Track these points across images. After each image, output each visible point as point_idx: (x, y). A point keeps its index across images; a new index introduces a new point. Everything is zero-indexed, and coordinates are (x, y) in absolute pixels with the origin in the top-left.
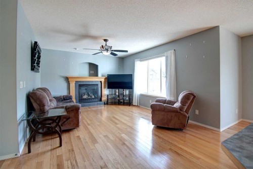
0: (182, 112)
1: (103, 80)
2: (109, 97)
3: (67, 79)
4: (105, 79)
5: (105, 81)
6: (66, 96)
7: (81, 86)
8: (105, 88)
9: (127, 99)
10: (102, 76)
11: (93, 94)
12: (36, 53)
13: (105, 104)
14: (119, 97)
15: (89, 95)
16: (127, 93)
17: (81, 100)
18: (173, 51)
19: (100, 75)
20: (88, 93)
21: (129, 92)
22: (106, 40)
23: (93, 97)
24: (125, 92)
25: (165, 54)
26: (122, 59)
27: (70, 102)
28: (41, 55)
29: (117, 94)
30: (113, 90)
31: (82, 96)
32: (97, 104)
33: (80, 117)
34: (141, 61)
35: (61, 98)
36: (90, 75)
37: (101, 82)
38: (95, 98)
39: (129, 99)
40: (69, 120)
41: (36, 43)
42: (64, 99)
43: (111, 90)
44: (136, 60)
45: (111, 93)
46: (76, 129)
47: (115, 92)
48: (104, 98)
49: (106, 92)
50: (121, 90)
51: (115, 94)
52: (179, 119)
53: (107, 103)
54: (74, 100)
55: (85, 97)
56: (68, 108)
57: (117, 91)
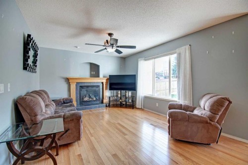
0: (213, 123)
1: (104, 81)
2: (111, 99)
3: (68, 80)
4: (107, 80)
5: (107, 82)
6: (67, 99)
7: (82, 87)
8: (106, 89)
9: (130, 101)
10: (104, 77)
11: (95, 96)
12: (30, 49)
13: (106, 106)
14: (121, 99)
15: (90, 97)
16: (130, 94)
17: (82, 102)
18: (187, 47)
19: (101, 76)
20: (89, 95)
21: (132, 94)
22: (110, 35)
23: (95, 99)
24: (127, 93)
25: (177, 50)
26: (124, 60)
27: (71, 106)
28: (38, 53)
29: (119, 95)
30: (115, 91)
31: (83, 99)
32: (99, 107)
33: (82, 127)
34: (145, 60)
35: (61, 102)
36: (92, 76)
37: (102, 83)
38: (96, 100)
39: (132, 101)
40: (67, 133)
41: (29, 36)
42: (64, 103)
43: (112, 91)
44: (139, 59)
45: (112, 95)
46: (76, 143)
47: (117, 93)
48: (106, 100)
49: (108, 93)
50: (123, 92)
51: (117, 96)
52: (208, 132)
53: (108, 106)
54: (75, 103)
55: (86, 99)
56: (67, 118)
57: (119, 92)
